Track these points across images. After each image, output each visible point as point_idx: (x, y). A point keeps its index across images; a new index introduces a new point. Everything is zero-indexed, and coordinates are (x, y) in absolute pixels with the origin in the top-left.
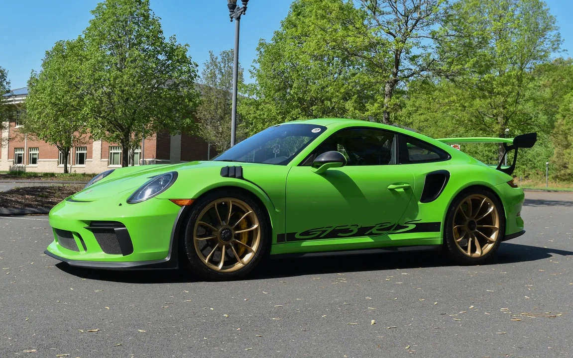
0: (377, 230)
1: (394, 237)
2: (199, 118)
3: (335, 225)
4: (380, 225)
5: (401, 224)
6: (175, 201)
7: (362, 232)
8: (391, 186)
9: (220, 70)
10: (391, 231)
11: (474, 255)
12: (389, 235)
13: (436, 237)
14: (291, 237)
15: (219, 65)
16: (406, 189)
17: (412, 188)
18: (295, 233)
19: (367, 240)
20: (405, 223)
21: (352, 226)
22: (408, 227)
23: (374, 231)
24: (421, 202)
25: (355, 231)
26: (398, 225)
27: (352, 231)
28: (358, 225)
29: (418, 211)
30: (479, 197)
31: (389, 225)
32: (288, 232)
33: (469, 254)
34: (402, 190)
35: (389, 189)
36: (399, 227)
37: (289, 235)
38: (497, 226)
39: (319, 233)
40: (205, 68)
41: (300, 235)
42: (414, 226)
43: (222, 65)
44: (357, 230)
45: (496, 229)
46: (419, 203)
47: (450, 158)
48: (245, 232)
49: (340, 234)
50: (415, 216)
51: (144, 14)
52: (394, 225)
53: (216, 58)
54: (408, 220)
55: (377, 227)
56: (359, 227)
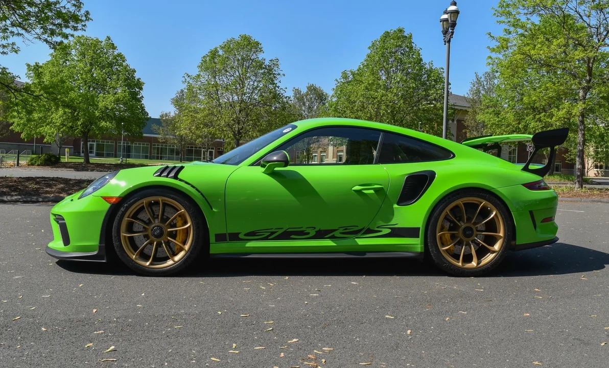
0: (341, 233)
1: (362, 242)
2: (467, 126)
3: (286, 226)
4: (345, 228)
5: (371, 228)
6: (106, 199)
7: (320, 235)
8: (357, 188)
9: (484, 87)
10: (359, 235)
11: (468, 265)
12: (356, 240)
13: (416, 244)
14: (234, 237)
15: (482, 83)
16: (376, 190)
17: (385, 190)
18: (240, 233)
19: (328, 243)
20: (378, 227)
21: (307, 228)
22: (381, 231)
23: (337, 234)
24: (398, 205)
25: (313, 233)
26: (369, 229)
27: (308, 233)
28: (315, 228)
29: (393, 215)
30: (477, 201)
31: (356, 229)
32: (229, 232)
33: (460, 264)
34: (372, 191)
35: (354, 190)
36: (369, 231)
37: (230, 234)
38: (501, 234)
39: (267, 234)
40: (472, 86)
41: (245, 235)
42: (389, 231)
43: (485, 83)
44: (315, 233)
45: (501, 237)
46: (395, 206)
47: (454, 156)
48: (180, 230)
49: (293, 236)
50: (390, 220)
51: (408, 46)
52: (363, 228)
53: (481, 78)
54: (381, 223)
55: (341, 230)
56: (317, 229)
